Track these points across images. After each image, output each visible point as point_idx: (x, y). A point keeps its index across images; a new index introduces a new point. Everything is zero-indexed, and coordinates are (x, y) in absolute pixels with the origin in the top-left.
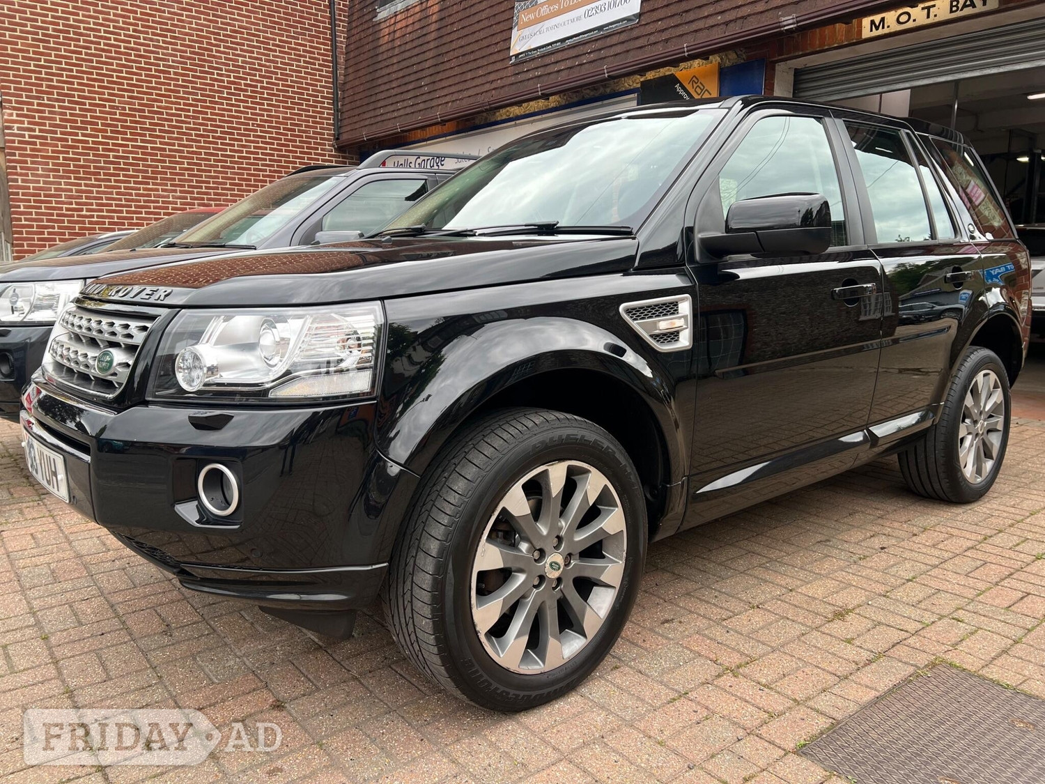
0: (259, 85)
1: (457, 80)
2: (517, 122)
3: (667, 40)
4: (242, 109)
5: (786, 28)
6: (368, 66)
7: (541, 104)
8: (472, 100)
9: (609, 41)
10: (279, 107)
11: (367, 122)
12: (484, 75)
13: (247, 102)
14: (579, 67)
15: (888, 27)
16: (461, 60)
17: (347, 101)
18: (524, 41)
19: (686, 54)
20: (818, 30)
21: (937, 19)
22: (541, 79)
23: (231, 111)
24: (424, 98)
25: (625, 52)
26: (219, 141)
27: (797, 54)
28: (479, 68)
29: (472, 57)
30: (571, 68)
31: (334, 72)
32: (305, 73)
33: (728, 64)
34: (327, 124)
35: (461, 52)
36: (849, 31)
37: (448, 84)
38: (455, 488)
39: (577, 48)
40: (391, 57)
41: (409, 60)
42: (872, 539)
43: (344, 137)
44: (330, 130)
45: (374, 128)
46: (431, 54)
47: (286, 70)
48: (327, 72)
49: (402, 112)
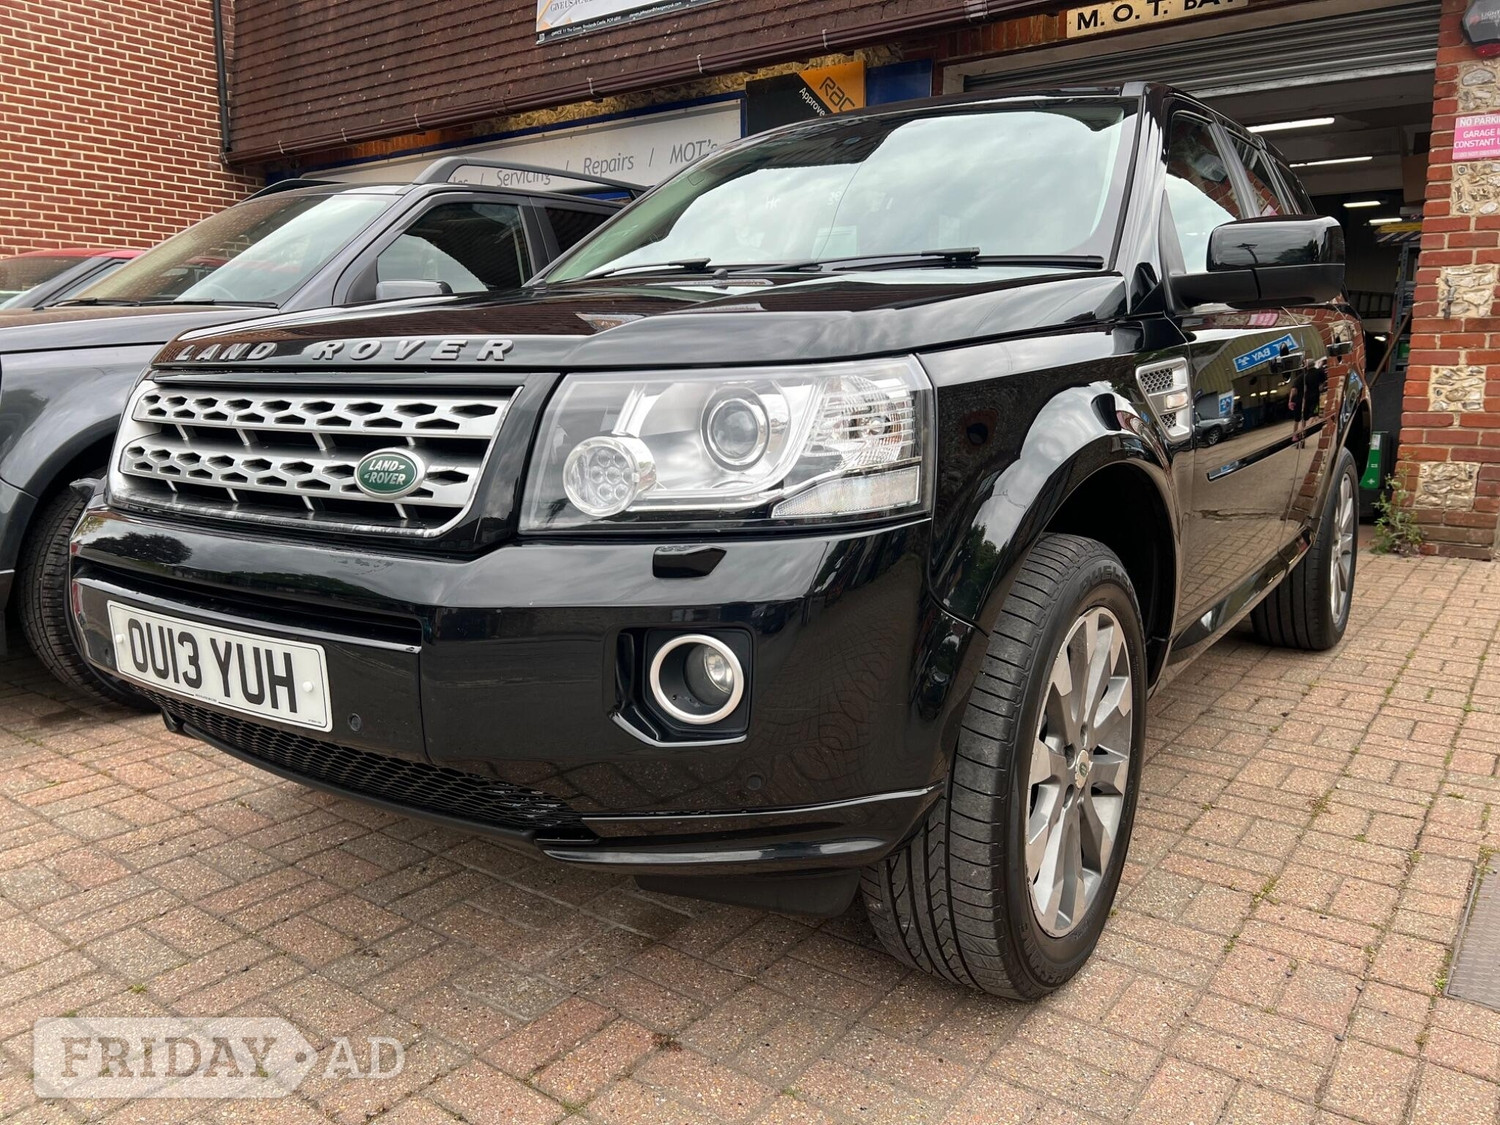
0: (91, 54)
1: (445, 64)
2: (547, 134)
3: (793, 23)
4: (62, 93)
5: (972, 16)
6: (280, 35)
7: (586, 108)
8: (473, 97)
9: (700, 20)
10: (125, 92)
11: (284, 124)
12: (492, 60)
13: (71, 82)
14: (653, 56)
15: (1103, 24)
16: (450, 34)
17: (242, 89)
18: (559, 11)
19: (826, 44)
20: (1005, 23)
21: (1167, 17)
22: (590, 70)
23: (43, 95)
24: (387, 90)
25: (727, 36)
26: (24, 145)
27: (976, 54)
28: (482, 48)
29: (469, 30)
30: (640, 55)
31: (218, 41)
32: (170, 40)
33: (877, 63)
34: (209, 124)
35: (450, 21)
36: (1048, 27)
37: (429, 70)
38: (1006, 657)
39: (649, 27)
40: (321, 23)
41: (356, 29)
42: (1260, 703)
43: (241, 147)
44: (213, 134)
45: (297, 134)
46: (396, 21)
47: (136, 32)
48: (205, 40)
49: (346, 111)
